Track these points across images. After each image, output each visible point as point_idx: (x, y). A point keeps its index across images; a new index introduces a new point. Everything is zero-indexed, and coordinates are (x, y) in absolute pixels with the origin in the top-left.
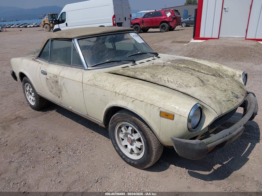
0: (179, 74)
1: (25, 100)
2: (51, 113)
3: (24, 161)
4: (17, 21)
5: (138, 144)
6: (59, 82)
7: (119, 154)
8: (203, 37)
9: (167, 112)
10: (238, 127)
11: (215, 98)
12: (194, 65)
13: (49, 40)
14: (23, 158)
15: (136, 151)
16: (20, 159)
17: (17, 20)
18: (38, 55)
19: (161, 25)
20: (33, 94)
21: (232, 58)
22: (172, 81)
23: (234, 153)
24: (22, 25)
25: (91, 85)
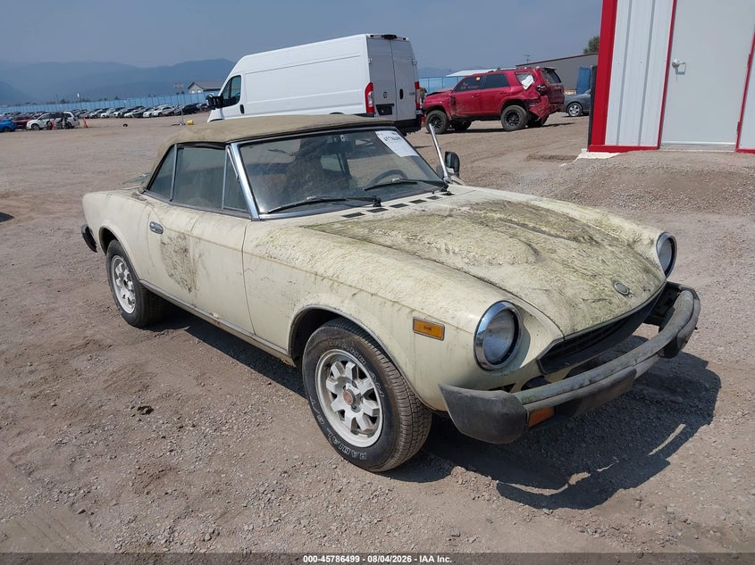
0: (478, 235)
1: (113, 301)
2: (174, 334)
3: (92, 443)
4: (116, 102)
5: (368, 407)
6: (191, 250)
7: (326, 434)
8: (614, 144)
9: (429, 319)
10: (619, 368)
11: (561, 293)
12: (528, 215)
13: (172, 147)
14: (90, 437)
15: (363, 426)
16: (83, 439)
17: (117, 98)
18: (145, 185)
19: (505, 112)
20: (130, 283)
21: (689, 202)
22: (457, 250)
23: (631, 445)
24: (129, 111)
25: (260, 257)
